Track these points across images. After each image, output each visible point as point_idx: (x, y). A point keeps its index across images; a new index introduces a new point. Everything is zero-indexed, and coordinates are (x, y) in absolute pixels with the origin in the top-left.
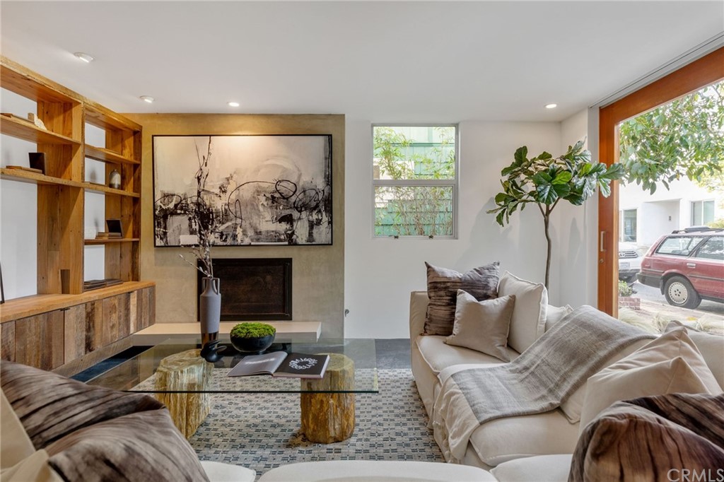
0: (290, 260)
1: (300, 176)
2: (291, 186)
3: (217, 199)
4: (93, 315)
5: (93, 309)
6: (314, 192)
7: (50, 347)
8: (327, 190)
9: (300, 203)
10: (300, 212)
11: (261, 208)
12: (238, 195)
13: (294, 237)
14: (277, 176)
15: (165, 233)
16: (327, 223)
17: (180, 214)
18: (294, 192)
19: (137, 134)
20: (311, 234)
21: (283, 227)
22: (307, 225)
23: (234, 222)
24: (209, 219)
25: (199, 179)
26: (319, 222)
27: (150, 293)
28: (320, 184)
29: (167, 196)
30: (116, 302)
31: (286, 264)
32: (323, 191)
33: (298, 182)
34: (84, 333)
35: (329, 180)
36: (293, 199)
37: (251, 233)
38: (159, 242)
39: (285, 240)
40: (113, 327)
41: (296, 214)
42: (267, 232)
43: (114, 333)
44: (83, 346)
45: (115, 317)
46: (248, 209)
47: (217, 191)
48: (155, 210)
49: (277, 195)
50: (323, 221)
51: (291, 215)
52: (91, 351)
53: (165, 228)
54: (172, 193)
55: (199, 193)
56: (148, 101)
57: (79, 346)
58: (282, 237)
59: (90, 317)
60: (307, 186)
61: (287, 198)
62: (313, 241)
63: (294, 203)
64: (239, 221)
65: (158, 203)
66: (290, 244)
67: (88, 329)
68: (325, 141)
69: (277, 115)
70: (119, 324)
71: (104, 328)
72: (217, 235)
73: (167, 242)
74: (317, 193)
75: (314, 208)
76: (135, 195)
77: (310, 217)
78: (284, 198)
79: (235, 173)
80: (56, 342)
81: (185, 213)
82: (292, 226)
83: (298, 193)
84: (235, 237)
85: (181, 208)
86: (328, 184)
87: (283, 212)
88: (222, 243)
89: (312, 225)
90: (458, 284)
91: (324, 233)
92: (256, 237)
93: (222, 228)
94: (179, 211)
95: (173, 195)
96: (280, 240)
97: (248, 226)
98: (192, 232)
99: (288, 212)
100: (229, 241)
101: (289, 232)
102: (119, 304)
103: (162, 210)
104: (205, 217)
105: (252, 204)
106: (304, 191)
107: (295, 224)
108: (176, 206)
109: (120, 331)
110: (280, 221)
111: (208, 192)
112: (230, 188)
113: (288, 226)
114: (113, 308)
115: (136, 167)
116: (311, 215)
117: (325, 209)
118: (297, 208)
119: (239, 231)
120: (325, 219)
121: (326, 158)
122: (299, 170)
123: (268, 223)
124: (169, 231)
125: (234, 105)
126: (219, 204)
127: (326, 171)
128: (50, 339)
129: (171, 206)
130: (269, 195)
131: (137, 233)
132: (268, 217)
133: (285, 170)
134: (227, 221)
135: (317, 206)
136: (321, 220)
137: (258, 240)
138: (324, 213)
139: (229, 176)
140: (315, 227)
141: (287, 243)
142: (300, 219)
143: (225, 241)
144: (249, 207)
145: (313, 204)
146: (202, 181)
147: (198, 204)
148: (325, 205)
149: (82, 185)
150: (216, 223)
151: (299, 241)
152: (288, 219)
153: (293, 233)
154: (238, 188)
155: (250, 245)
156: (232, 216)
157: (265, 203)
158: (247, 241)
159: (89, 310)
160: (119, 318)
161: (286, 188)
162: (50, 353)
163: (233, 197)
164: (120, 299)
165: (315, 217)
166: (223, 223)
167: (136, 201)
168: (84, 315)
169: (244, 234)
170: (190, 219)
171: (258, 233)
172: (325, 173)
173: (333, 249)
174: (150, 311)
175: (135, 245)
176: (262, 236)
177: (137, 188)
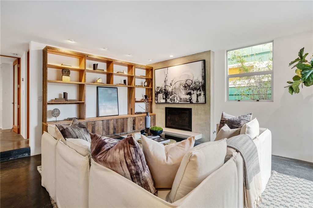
0: (191, 109)
1: (193, 77)
2: (191, 82)
3: (169, 87)
4: (135, 121)
5: (135, 119)
6: (198, 83)
7: (124, 126)
8: (203, 82)
9: (194, 87)
10: (194, 91)
11: (181, 90)
12: (175, 86)
13: (192, 100)
14: (186, 79)
15: (157, 99)
16: (203, 95)
17: (160, 93)
18: (192, 84)
19: (152, 70)
20: (197, 99)
21: (188, 96)
22: (196, 96)
23: (174, 95)
24: (168, 94)
25: (165, 82)
26: (200, 94)
27: (154, 117)
28: (201, 80)
29: (158, 88)
30: (142, 118)
31: (190, 110)
32: (202, 82)
33: (193, 80)
34: (133, 125)
35: (204, 78)
36: (191, 86)
37: (179, 99)
38: (156, 102)
39: (189, 102)
40: (141, 125)
41: (192, 92)
42: (183, 98)
43: (141, 127)
44: (132, 128)
45: (141, 122)
46: (178, 91)
47: (169, 85)
48: (155, 92)
49: (186, 85)
50: (202, 94)
51: (191, 92)
52: (134, 130)
53: (157, 97)
54: (159, 86)
55: (165, 86)
56: (150, 60)
57: (131, 128)
58: (188, 100)
59: (134, 121)
60: (196, 81)
61: (189, 86)
62: (198, 102)
63: (192, 88)
64: (175, 95)
65: (156, 90)
66: (190, 103)
67: (134, 124)
68: (202, 63)
69: (187, 56)
70: (143, 124)
71: (138, 125)
72: (170, 100)
73: (158, 102)
74: (199, 83)
75: (198, 89)
76: (151, 88)
77: (197, 93)
78: (188, 86)
79: (174, 79)
80: (125, 126)
81: (162, 93)
82: (191, 96)
83: (193, 84)
84: (174, 100)
85: (161, 91)
86: (203, 80)
87: (188, 91)
88: (171, 102)
89: (198, 96)
90: (227, 122)
91: (202, 99)
92: (180, 100)
93: (170, 98)
94: (160, 92)
95: (159, 87)
96: (187, 101)
97: (178, 96)
98: (164, 99)
99: (189, 91)
100: (173, 102)
101: (190, 99)
102: (143, 119)
103: (157, 92)
104: (167, 94)
105: (179, 89)
106: (195, 83)
107: (192, 95)
108: (160, 90)
109: (143, 126)
110: (187, 95)
111: (167, 85)
112: (173, 84)
113: (190, 96)
114: (141, 120)
115: (152, 79)
116: (197, 92)
117: (202, 89)
118: (192, 89)
119: (175, 98)
120: (202, 93)
121: (202, 69)
122: (193, 75)
123: (183, 95)
124: (158, 98)
125: (172, 56)
126: (170, 89)
127: (202, 74)
128: (124, 125)
129: (159, 91)
130: (184, 85)
131: (152, 99)
132: (184, 93)
133: (189, 76)
134: (172, 95)
135: (199, 88)
136: (201, 94)
137: (181, 101)
138: (202, 91)
139: (172, 80)
140: (199, 96)
141: (189, 103)
142: (194, 93)
143: (172, 101)
144: (178, 90)
145: (198, 88)
146: (166, 82)
147: (165, 90)
148: (202, 88)
149: (135, 87)
150: (169, 96)
151: (194, 102)
152: (190, 94)
153: (191, 99)
154: (175, 84)
155: (178, 103)
156: (173, 93)
157: (183, 88)
158: (178, 102)
159: (134, 119)
160: (143, 123)
161: (189, 82)
162: (124, 128)
163: (174, 87)
164: (143, 117)
165: (199, 93)
166: (171, 96)
167: (152, 89)
168: (132, 120)
169: (177, 99)
170: (163, 95)
171: (181, 99)
172: (202, 75)
173: (206, 105)
174: (154, 122)
175: (151, 102)
176: (182, 100)
177: (152, 86)
